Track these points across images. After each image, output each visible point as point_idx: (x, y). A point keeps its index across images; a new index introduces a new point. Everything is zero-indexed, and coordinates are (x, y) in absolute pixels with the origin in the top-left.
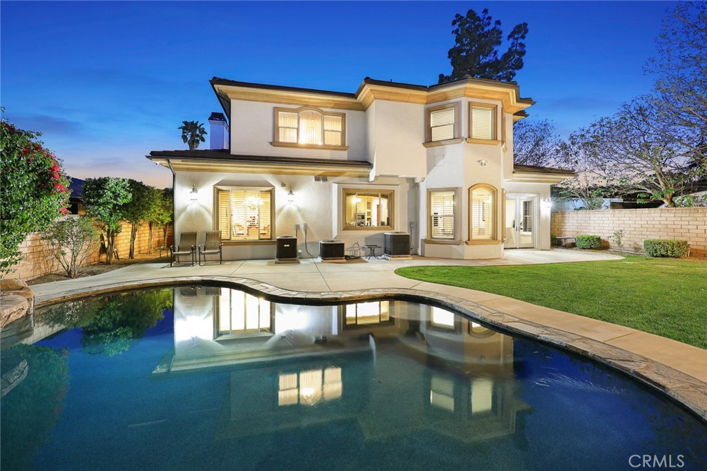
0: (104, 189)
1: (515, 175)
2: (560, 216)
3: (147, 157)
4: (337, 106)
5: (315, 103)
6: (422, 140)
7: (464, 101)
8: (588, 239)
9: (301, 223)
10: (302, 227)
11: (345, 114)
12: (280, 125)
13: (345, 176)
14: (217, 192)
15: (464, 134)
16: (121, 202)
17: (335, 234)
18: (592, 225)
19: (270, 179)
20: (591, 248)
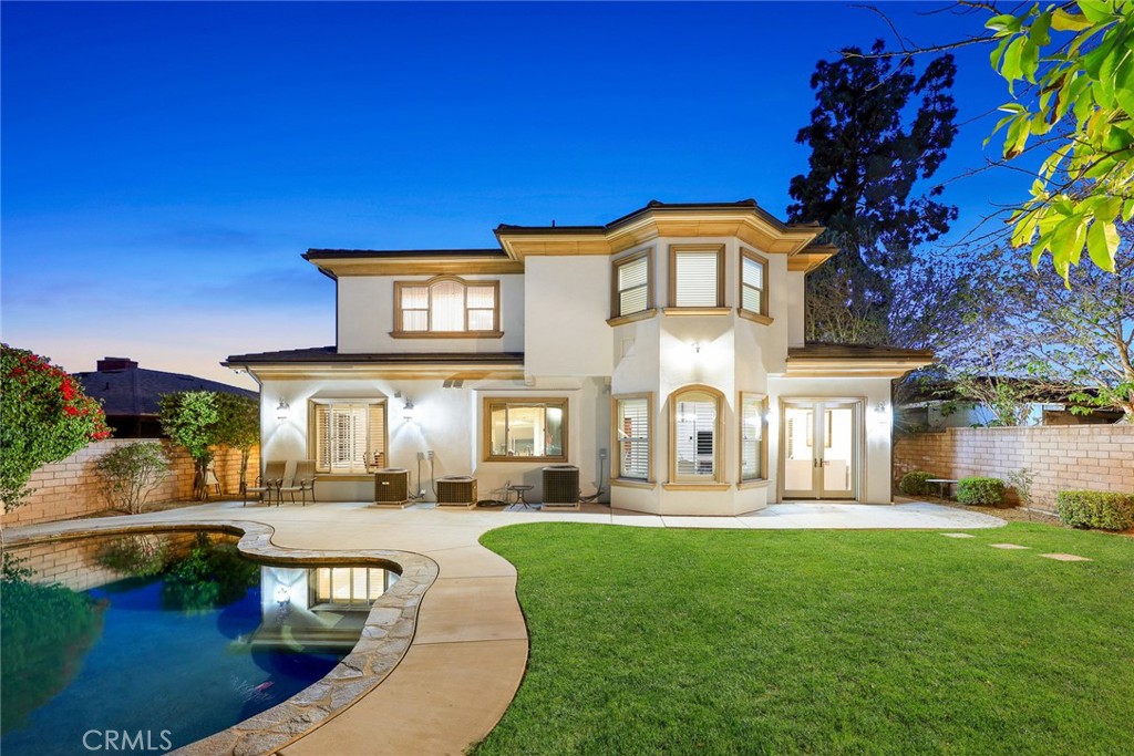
0: (181, 406)
1: (790, 365)
2: (949, 438)
3: (222, 364)
4: (485, 270)
5: (453, 269)
6: (607, 315)
7: (661, 245)
8: (974, 485)
9: (425, 449)
10: (426, 455)
11: (498, 282)
12: (403, 307)
13: (489, 378)
14: (313, 407)
15: (661, 300)
16: (202, 422)
17: (474, 468)
18: (997, 457)
19: (382, 386)
20: (980, 504)
